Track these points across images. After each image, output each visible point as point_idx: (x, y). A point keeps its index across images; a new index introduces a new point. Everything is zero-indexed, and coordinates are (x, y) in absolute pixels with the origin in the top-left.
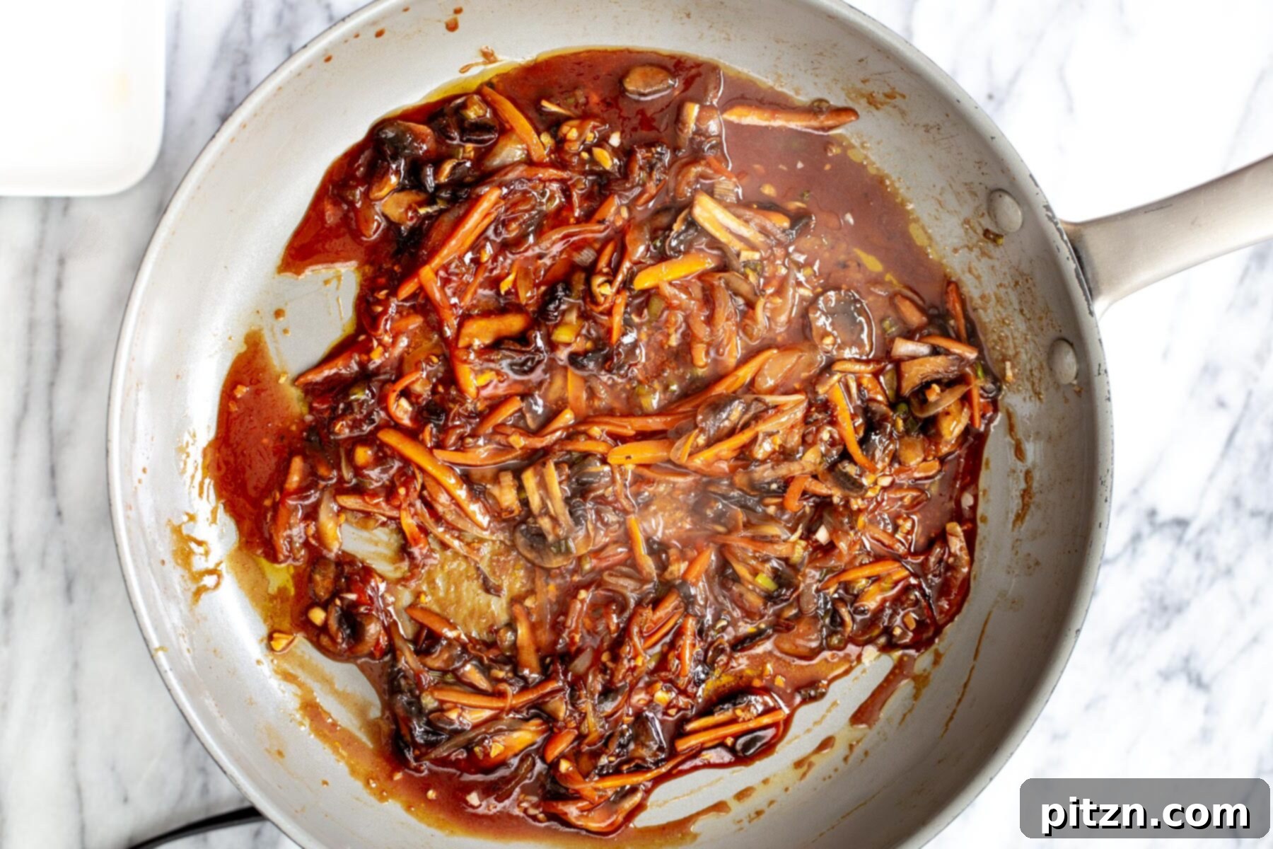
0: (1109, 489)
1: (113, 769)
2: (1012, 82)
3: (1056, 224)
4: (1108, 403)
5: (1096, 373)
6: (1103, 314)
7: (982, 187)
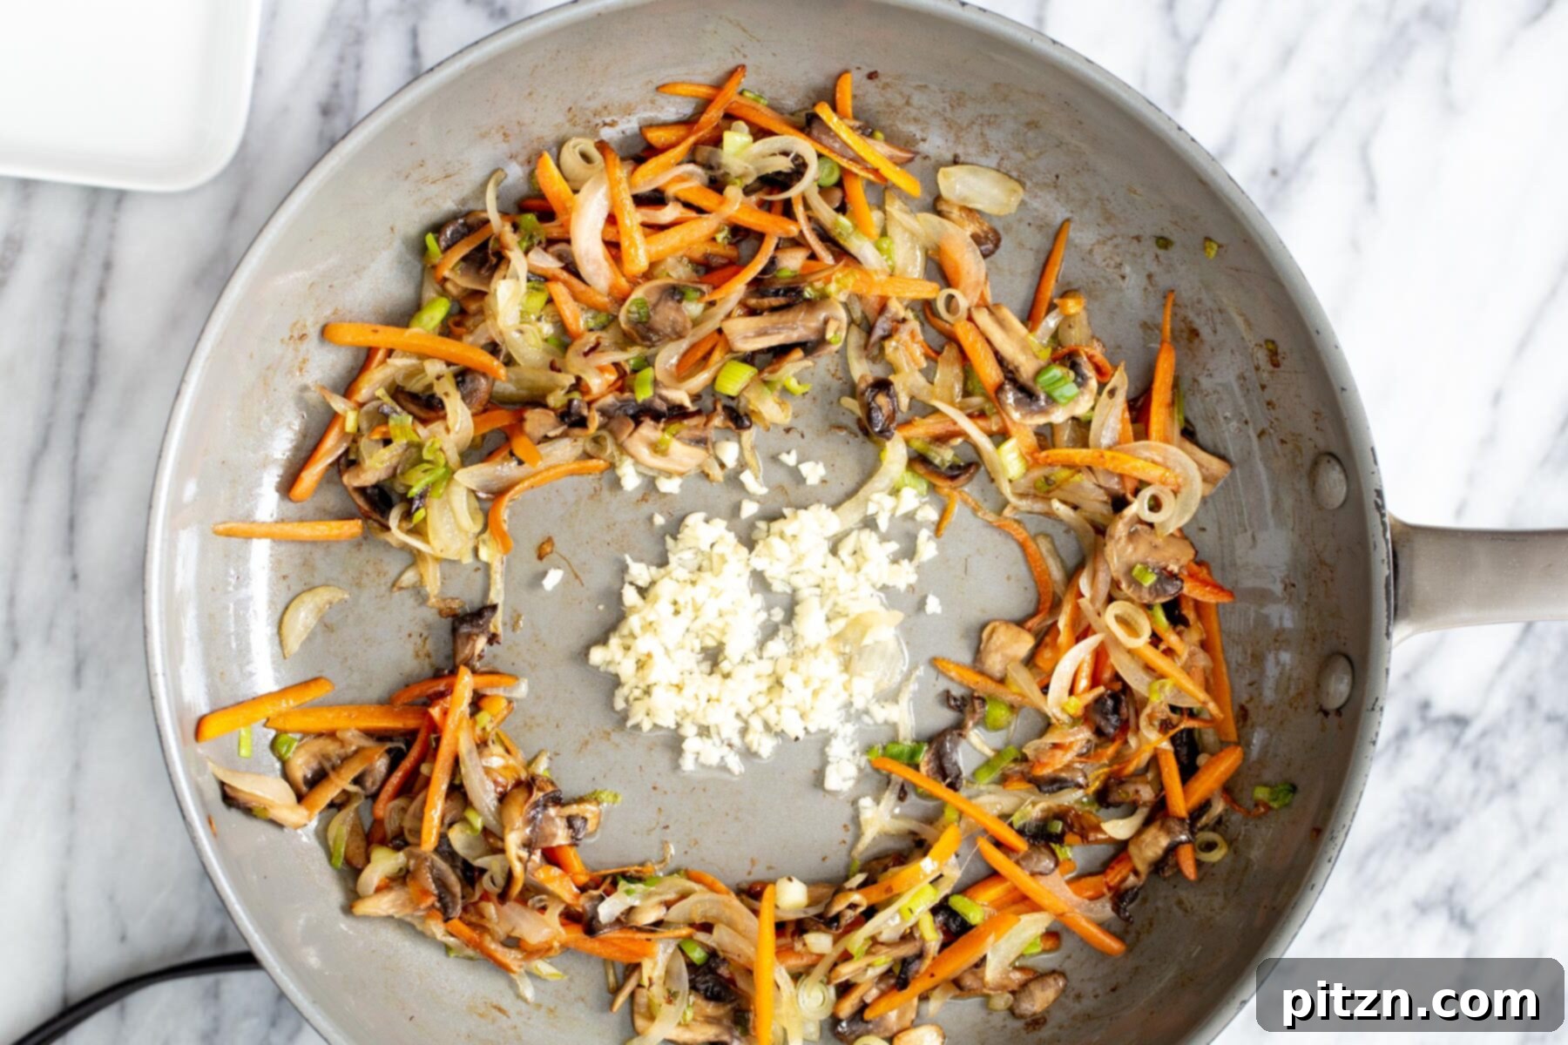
0: (1337, 848)
1: (111, 898)
2: (1303, 157)
3: (1383, 515)
4: (1371, 747)
5: (1370, 707)
6: (1402, 641)
7: (1311, 444)
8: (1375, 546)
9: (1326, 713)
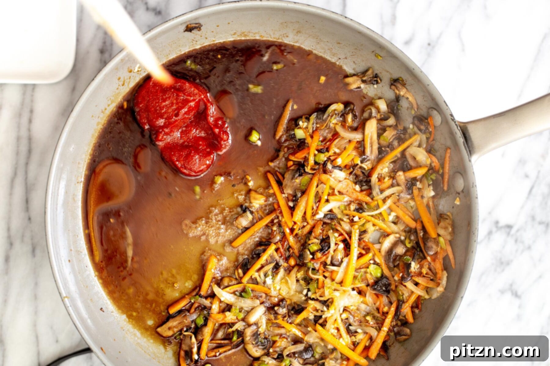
0: (476, 236)
1: (52, 328)
2: (439, 38)
3: (455, 122)
6: (476, 161)
7: (425, 107)
8: (456, 133)
9: (459, 194)
